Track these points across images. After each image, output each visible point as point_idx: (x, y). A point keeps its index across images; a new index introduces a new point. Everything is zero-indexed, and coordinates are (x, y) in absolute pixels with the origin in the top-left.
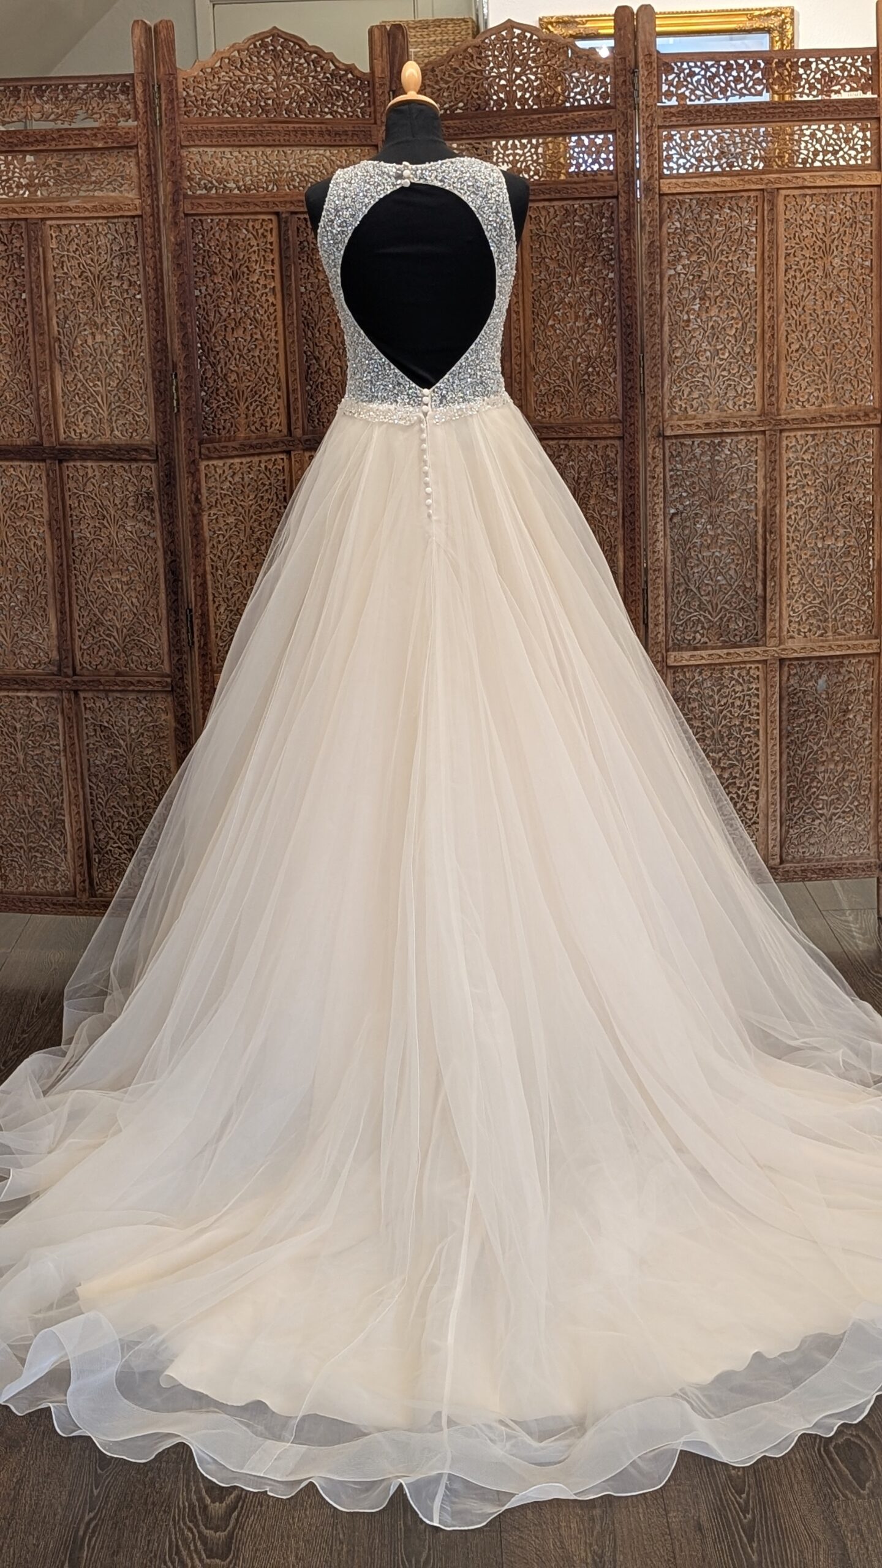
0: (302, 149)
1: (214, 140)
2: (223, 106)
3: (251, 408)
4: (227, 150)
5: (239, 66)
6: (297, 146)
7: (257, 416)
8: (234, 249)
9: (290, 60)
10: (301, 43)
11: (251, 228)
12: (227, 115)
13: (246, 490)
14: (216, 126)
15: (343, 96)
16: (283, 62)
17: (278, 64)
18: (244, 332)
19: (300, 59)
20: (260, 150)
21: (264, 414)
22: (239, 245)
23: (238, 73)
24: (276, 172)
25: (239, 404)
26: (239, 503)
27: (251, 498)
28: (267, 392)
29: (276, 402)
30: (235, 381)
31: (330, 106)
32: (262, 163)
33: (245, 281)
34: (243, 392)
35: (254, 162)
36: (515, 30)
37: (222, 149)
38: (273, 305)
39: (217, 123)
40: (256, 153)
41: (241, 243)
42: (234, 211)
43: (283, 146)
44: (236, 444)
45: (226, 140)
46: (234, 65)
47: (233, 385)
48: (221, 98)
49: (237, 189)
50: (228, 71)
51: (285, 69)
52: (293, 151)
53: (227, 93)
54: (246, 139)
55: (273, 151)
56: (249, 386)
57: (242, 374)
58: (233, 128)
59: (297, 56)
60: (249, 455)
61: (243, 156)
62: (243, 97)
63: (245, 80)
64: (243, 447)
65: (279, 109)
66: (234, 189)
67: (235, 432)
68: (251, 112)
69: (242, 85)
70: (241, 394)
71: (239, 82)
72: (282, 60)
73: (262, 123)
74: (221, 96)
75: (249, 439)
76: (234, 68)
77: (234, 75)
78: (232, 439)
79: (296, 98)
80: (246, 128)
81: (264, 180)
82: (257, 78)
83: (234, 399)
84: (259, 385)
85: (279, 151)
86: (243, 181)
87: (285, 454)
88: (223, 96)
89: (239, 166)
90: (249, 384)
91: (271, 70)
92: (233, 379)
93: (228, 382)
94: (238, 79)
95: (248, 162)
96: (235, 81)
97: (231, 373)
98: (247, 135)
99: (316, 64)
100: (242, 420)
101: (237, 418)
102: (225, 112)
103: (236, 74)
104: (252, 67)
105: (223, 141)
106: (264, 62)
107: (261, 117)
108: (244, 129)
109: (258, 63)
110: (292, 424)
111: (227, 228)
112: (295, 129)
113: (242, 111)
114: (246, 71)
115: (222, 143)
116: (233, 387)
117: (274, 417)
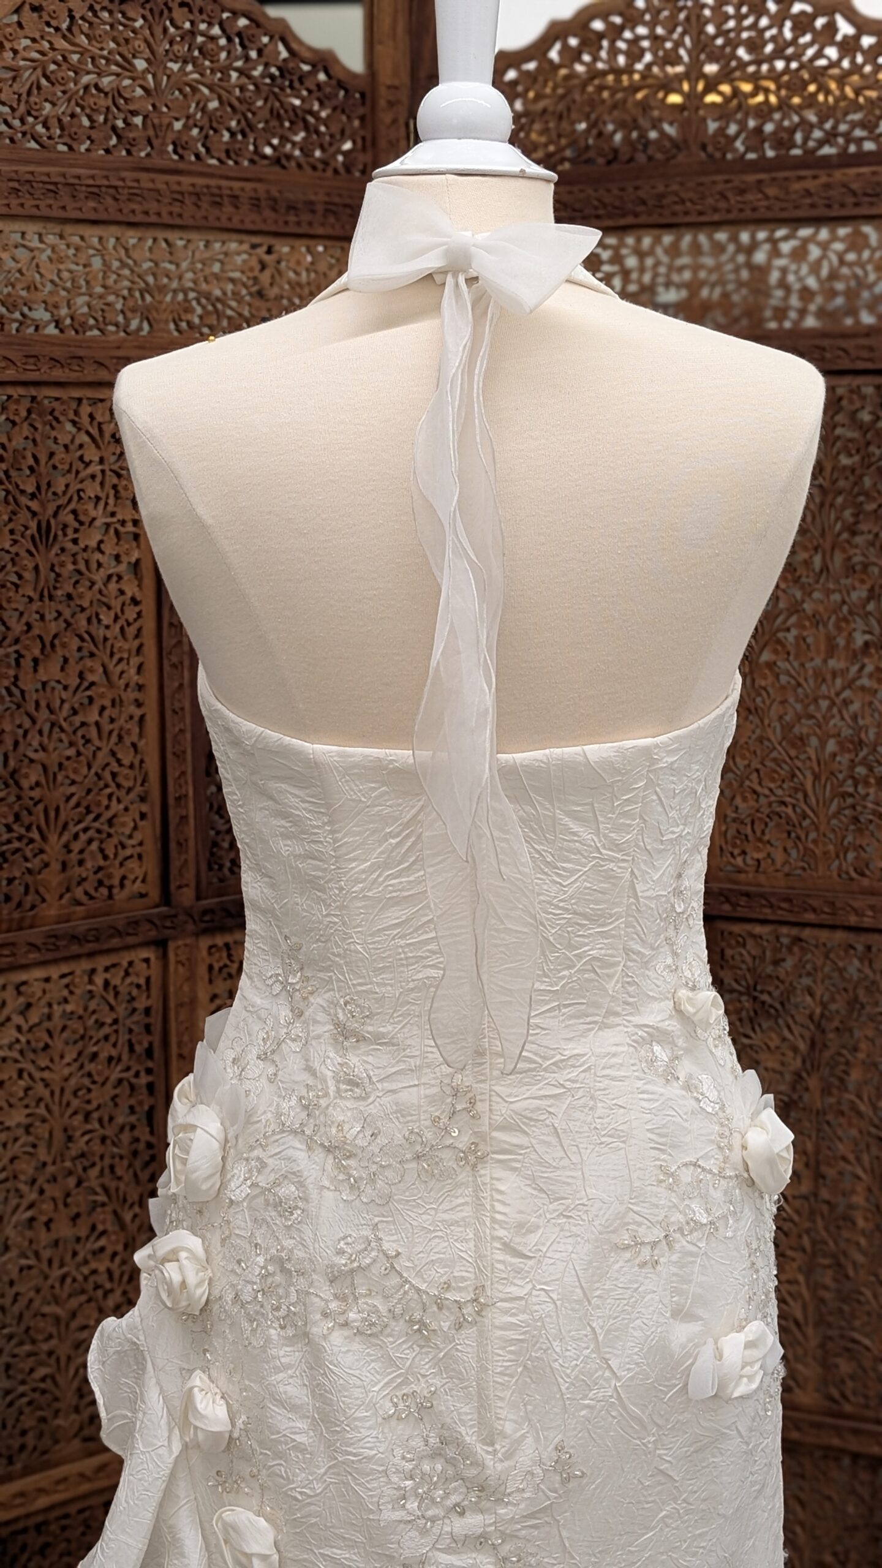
0: (211, 237)
2: (23, 121)
3: (76, 847)
4: (32, 228)
5: (64, 26)
6: (198, 228)
7: (89, 864)
8: (42, 469)
9: (187, 25)
11: (85, 420)
12: (33, 145)
13: (58, 1044)
14: (6, 168)
15: (305, 121)
16: (172, 30)
17: (158, 30)
18: (62, 669)
19: (210, 24)
20: (111, 235)
21: (105, 857)
22: (56, 460)
23: (61, 44)
24: (147, 290)
25: (44, 838)
26: (37, 1075)
27: (67, 1059)
28: (115, 807)
29: (135, 828)
30: (38, 784)
31: (275, 141)
32: (116, 264)
33: (70, 546)
34: (57, 810)
35: (97, 263)
38: (135, 602)
39: (8, 161)
40: (101, 239)
41: (61, 454)
42: (45, 378)
43: (165, 227)
44: (34, 935)
45: (29, 203)
46: (54, 23)
47: (33, 794)
48: (19, 101)
49: (53, 325)
50: (37, 36)
51: (176, 47)
52: (189, 241)
53: (35, 91)
54: (78, 205)
55: (140, 239)
56: (73, 795)
57: (56, 769)
58: (48, 175)
59: (204, 17)
60: (66, 959)
61: (68, 246)
62: (73, 102)
63: (79, 61)
64: (53, 940)
65: (160, 141)
66: (48, 323)
67: (33, 907)
68: (92, 141)
69: (71, 74)
70: (52, 814)
71: (65, 66)
72: (168, 23)
73: (117, 169)
74: (20, 95)
75: (68, 921)
76: (52, 30)
77: (53, 49)
78: (27, 922)
79: (199, 116)
80: (79, 177)
81: (119, 306)
82: (107, 60)
83: (34, 828)
84: (95, 791)
85: (155, 240)
86: (69, 307)
87: (153, 948)
88: (24, 96)
89: (59, 271)
90: (73, 789)
91: (143, 46)
92: (33, 779)
93: (21, 788)
94: (60, 58)
95: (82, 262)
96: (55, 62)
97: (28, 767)
98: (82, 196)
99: (247, 43)
100: (53, 877)
101: (39, 873)
102: (29, 136)
103: (56, 46)
104: (98, 32)
105: (22, 205)
106: (125, 26)
107: (116, 154)
108: (76, 181)
109: (112, 26)
110: (172, 877)
111: (26, 418)
112: (198, 189)
113: (70, 136)
114: (83, 40)
115: (19, 211)
116: (31, 799)
117: (132, 864)
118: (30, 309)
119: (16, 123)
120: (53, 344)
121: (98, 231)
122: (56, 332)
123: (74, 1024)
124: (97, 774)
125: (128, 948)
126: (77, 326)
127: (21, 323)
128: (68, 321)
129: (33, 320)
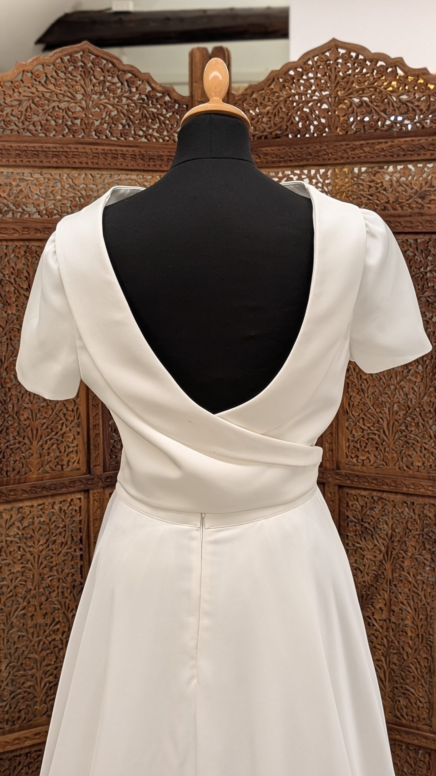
0: (112, 173)
1: (11, 160)
2: (23, 124)
3: (46, 447)
4: (27, 171)
5: (43, 81)
6: (106, 169)
7: (52, 455)
9: (102, 78)
10: (114, 61)
12: (28, 134)
14: (14, 145)
15: (159, 119)
16: (94, 81)
17: (88, 81)
19: (113, 77)
20: (65, 173)
21: (60, 452)
25: (31, 443)
26: (27, 549)
28: (65, 429)
29: (75, 438)
30: (28, 418)
31: (144, 129)
32: (67, 186)
34: (37, 429)
36: (340, 50)
37: (20, 170)
39: (16, 142)
40: (60, 175)
42: (32, 237)
43: (91, 169)
44: (26, 486)
45: (25, 160)
46: (38, 79)
47: (26, 423)
48: (21, 114)
49: (37, 213)
50: (30, 85)
51: (96, 88)
52: (102, 175)
53: (29, 110)
54: (49, 160)
55: (79, 174)
56: (44, 423)
57: (37, 411)
58: (34, 147)
59: (110, 74)
60: (41, 497)
61: (44, 178)
62: (47, 114)
63: (50, 96)
64: (34, 489)
65: (88, 130)
66: (35, 213)
67: (26, 473)
68: (56, 132)
69: (46, 102)
70: (35, 432)
71: (43, 99)
72: (92, 77)
73: (68, 144)
74: (22, 112)
75: (42, 480)
76: (37, 83)
77: (37, 91)
78: (22, 480)
79: (107, 119)
80: (49, 148)
81: (69, 205)
82: (63, 95)
83: (26, 438)
84: (55, 422)
85: (86, 174)
86: (45, 205)
87: (83, 493)
88: (24, 113)
89: (40, 189)
90: (45, 421)
91: (80, 88)
92: (26, 416)
93: (20, 420)
94: (41, 95)
95: (51, 185)
96: (38, 97)
97: (23, 410)
98: (50, 156)
99: (130, 84)
100: (35, 460)
101: (29, 458)
102: (26, 130)
103: (39, 90)
104: (58, 83)
105: (22, 161)
106: (72, 79)
107: (67, 137)
108: (47, 150)
109: (66, 79)
110: (91, 461)
111: (24, 255)
112: (106, 151)
113: (45, 129)
114: (51, 87)
115: (21, 163)
116: (25, 425)
117: (72, 455)
118: (26, 207)
119: (20, 125)
120: (37, 222)
121: (58, 171)
122: (39, 217)
123: (44, 527)
124: (56, 414)
125: (70, 493)
126: (48, 213)
127: (22, 213)
128: (44, 212)
129: (27, 212)
